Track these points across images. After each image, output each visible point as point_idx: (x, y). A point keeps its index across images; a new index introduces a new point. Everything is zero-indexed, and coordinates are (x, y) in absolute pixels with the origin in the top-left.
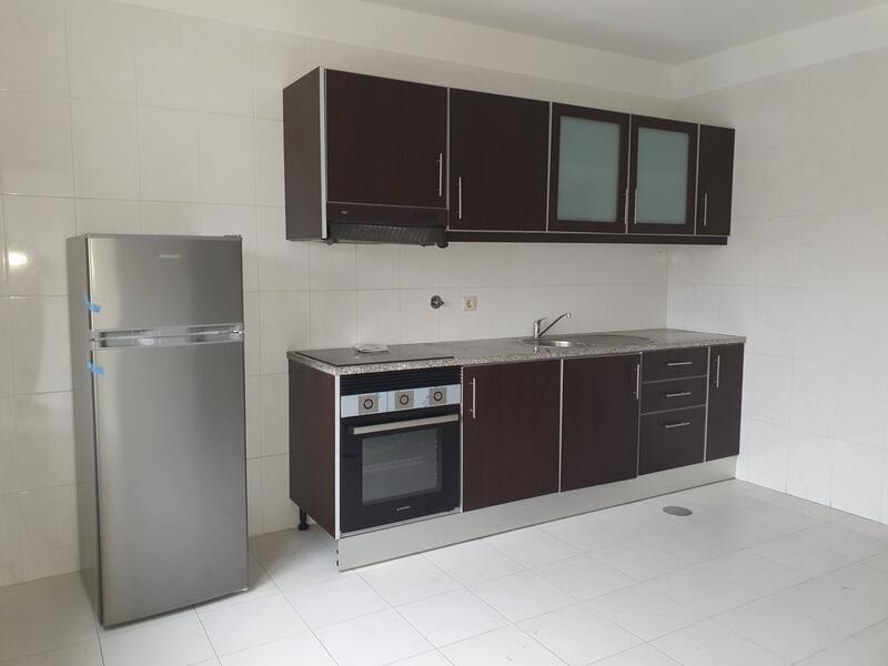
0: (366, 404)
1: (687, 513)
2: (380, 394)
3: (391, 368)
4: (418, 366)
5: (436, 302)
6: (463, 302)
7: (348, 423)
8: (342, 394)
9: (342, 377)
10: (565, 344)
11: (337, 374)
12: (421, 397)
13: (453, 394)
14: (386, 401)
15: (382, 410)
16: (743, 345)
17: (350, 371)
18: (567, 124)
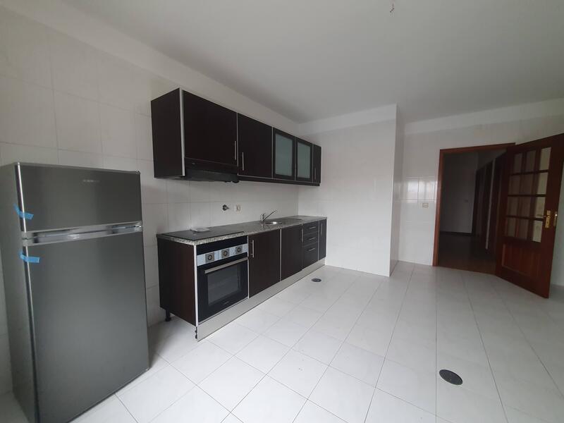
0: (209, 258)
1: (320, 280)
2: (215, 252)
3: (220, 239)
4: (231, 237)
5: (225, 208)
6: (235, 207)
7: (201, 268)
8: (197, 254)
9: (197, 246)
10: (275, 223)
11: (194, 244)
12: (232, 251)
13: (245, 248)
14: (218, 255)
15: (216, 259)
16: (326, 220)
17: (201, 242)
18: (278, 137)
